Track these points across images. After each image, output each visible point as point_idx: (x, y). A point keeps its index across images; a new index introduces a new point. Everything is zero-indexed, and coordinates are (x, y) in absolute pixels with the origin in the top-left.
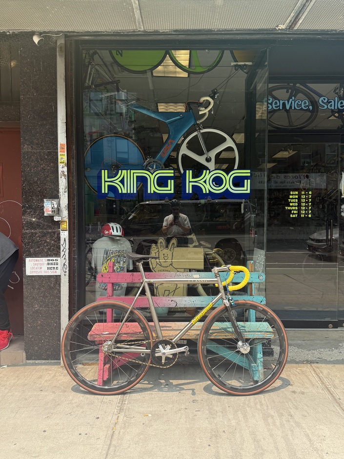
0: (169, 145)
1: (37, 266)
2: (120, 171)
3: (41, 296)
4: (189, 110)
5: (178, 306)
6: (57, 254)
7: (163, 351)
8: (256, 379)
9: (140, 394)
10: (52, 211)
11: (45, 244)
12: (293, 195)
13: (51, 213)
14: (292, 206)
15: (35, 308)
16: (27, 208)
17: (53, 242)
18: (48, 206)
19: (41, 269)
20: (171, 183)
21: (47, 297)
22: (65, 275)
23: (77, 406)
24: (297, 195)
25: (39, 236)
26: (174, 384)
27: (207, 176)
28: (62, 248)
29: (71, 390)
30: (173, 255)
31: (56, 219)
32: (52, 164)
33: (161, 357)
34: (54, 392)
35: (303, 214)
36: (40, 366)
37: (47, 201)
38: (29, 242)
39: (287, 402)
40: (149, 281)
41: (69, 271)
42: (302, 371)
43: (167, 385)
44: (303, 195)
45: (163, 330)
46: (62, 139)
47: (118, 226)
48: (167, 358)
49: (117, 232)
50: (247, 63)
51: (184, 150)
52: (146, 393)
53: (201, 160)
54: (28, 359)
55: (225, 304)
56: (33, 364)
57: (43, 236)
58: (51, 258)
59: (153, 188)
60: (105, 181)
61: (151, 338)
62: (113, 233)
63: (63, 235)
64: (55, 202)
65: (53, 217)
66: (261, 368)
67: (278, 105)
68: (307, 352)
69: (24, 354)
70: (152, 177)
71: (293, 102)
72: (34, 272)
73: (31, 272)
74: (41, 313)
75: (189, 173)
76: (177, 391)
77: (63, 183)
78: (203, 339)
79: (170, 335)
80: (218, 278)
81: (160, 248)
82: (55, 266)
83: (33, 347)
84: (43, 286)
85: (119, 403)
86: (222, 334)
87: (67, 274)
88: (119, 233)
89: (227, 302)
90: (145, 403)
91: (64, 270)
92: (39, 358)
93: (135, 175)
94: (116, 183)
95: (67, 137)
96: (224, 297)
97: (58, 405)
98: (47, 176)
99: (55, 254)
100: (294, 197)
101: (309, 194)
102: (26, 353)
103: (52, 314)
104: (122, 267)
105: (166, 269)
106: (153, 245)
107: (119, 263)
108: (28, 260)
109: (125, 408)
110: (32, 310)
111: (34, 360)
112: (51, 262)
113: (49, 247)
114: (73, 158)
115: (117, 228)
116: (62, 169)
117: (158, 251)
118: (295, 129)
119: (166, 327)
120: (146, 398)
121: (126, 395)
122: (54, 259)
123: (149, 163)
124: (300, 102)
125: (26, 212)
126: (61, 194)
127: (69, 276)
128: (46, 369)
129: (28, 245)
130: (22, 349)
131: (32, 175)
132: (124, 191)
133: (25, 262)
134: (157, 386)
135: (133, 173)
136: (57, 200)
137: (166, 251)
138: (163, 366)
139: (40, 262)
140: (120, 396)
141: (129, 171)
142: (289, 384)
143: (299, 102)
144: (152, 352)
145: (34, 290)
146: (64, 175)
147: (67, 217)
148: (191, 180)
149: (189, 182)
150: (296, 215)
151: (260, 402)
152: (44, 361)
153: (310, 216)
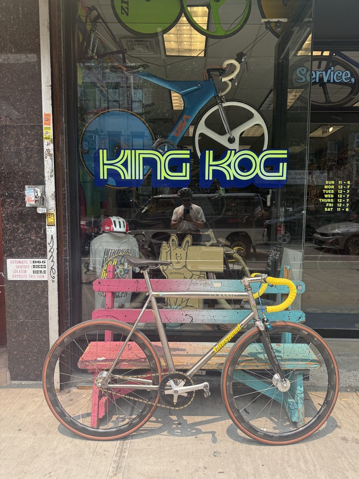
0: (183, 122)
1: (20, 269)
2: (122, 151)
3: (27, 306)
4: (209, 78)
5: (194, 322)
6: (44, 255)
7: (175, 388)
8: (294, 419)
9: (145, 439)
10: (36, 201)
11: (30, 243)
12: (328, 185)
13: (34, 203)
14: (326, 198)
15: (20, 319)
16: (7, 196)
17: (39, 239)
18: (31, 194)
19: (25, 272)
20: (186, 167)
21: (34, 306)
22: (53, 281)
23: (61, 460)
24: (333, 185)
25: (22, 232)
26: (188, 423)
27: (233, 159)
28: (48, 248)
29: (57, 430)
30: (187, 255)
31: (40, 210)
32: (36, 141)
33: (172, 396)
34: (35, 434)
35: (339, 207)
36: (26, 389)
37: (29, 187)
38: (10, 240)
39: (339, 457)
40: (157, 295)
41: (58, 276)
42: (349, 404)
43: (180, 424)
44: (340, 185)
45: (175, 355)
46: (47, 108)
47: (122, 220)
48: (180, 397)
49: (120, 227)
50: (281, 20)
51: (202, 128)
52: (153, 437)
53: (222, 140)
54: (13, 379)
55: (258, 327)
56: (18, 386)
57: (27, 232)
58: (37, 260)
59: (163, 173)
60: (104, 164)
61: (159, 370)
62: (115, 229)
63: (49, 231)
64: (39, 190)
65: (36, 208)
66: (301, 406)
67: (314, 76)
68: (348, 374)
69: (8, 374)
70: (163, 159)
71: (332, 73)
72: (18, 276)
73: (14, 276)
74: (27, 325)
75: (209, 155)
76: (193, 434)
77: (49, 164)
78: (229, 373)
79: (185, 364)
80: (250, 292)
81: (172, 247)
82: (43, 269)
83: (18, 365)
84: (29, 293)
85: (116, 456)
86: (253, 364)
87: (56, 279)
88: (123, 229)
89: (262, 324)
90: (150, 457)
91: (52, 275)
92: (26, 378)
93: (141, 156)
94: (118, 167)
95: (53, 104)
96: (257, 318)
97: (37, 456)
98: (31, 157)
99: (41, 254)
100: (330, 187)
101: (347, 185)
102: (11, 372)
103: (40, 327)
104: (126, 270)
105: (179, 271)
106: (164, 244)
107: (123, 264)
108: (9, 261)
109: (124, 464)
110: (16, 322)
111: (20, 380)
112: (37, 264)
113: (34, 245)
114: (62, 133)
115: (120, 222)
116: (48, 146)
117: (170, 250)
118: (334, 105)
119: (178, 350)
120: (152, 447)
121: (126, 441)
122: (41, 260)
123: (159, 144)
124: (341, 73)
125: (6, 202)
126: (46, 178)
127: (58, 283)
128: (33, 394)
129: (9, 243)
130: (6, 367)
131: (11, 155)
132: (128, 177)
133: (6, 264)
134: (167, 426)
135: (139, 154)
136: (41, 187)
137: (179, 251)
138: (175, 406)
139: (24, 265)
140: (119, 442)
141: (133, 151)
142: (336, 426)
143: (339, 73)
144: (160, 388)
145: (18, 298)
146: (50, 155)
147: (55, 208)
148: (212, 163)
149: (210, 165)
150: (332, 209)
151: (304, 457)
152: (31, 382)
153: (347, 210)
